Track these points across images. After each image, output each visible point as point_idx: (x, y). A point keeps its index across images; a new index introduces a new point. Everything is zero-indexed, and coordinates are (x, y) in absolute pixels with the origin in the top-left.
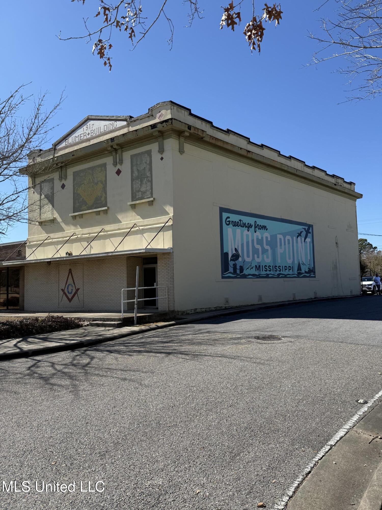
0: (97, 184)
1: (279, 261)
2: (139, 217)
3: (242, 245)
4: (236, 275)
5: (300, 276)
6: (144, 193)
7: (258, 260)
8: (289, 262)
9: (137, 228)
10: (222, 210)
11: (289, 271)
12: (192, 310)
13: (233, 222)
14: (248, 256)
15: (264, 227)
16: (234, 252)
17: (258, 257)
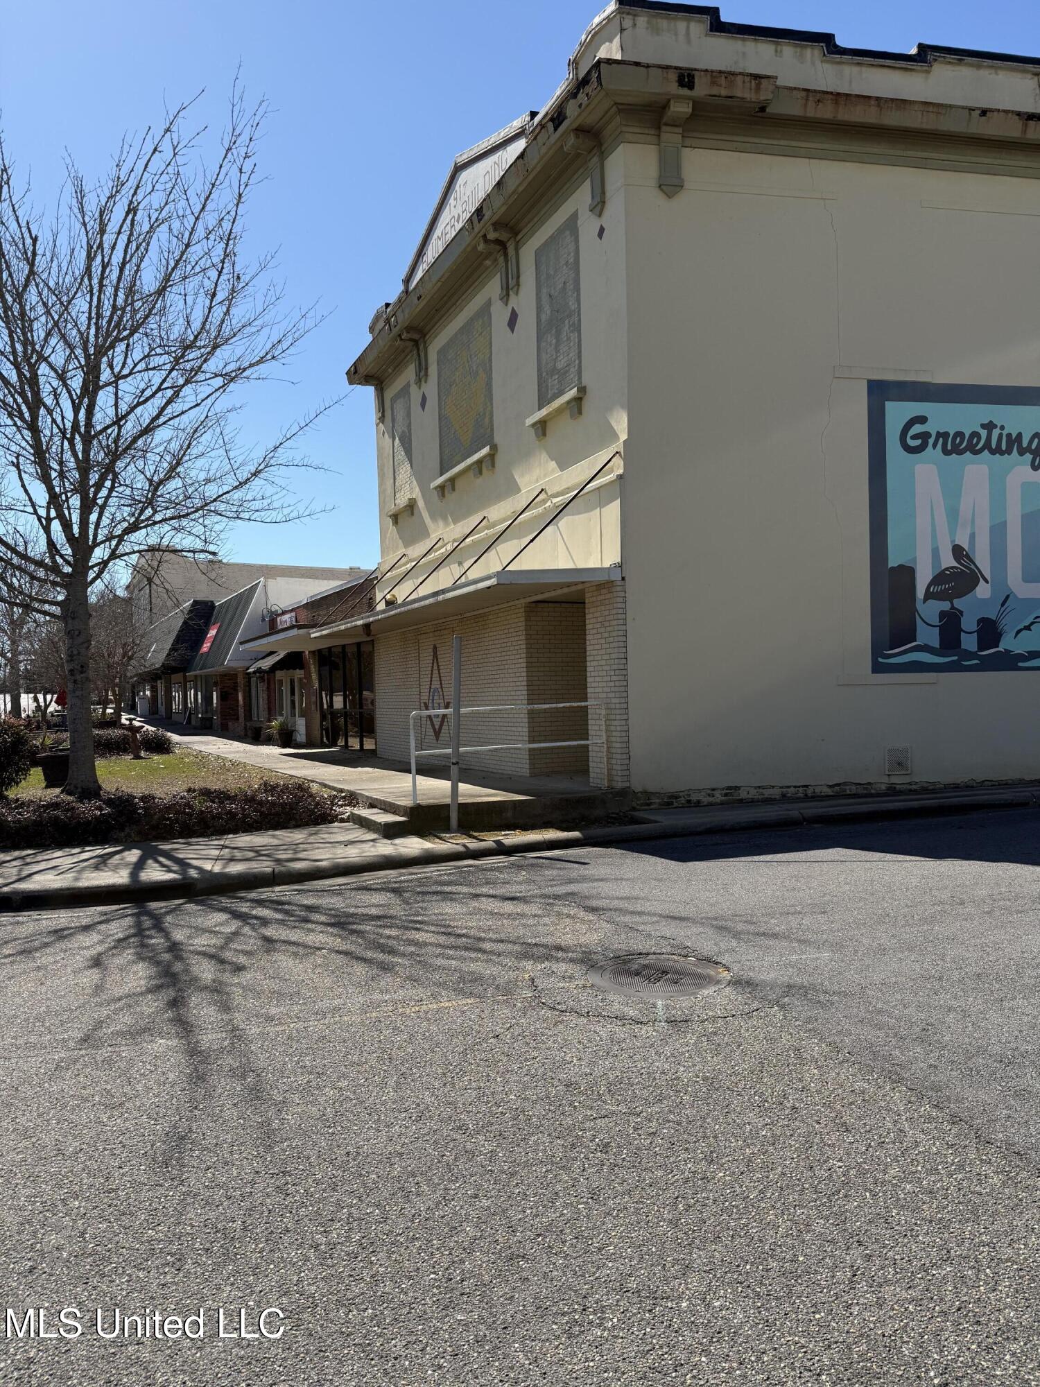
0: (476, 374)
2: (553, 464)
3: (998, 529)
4: (956, 658)
6: (563, 373)
9: (549, 504)
10: (880, 392)
12: (717, 794)
13: (943, 435)
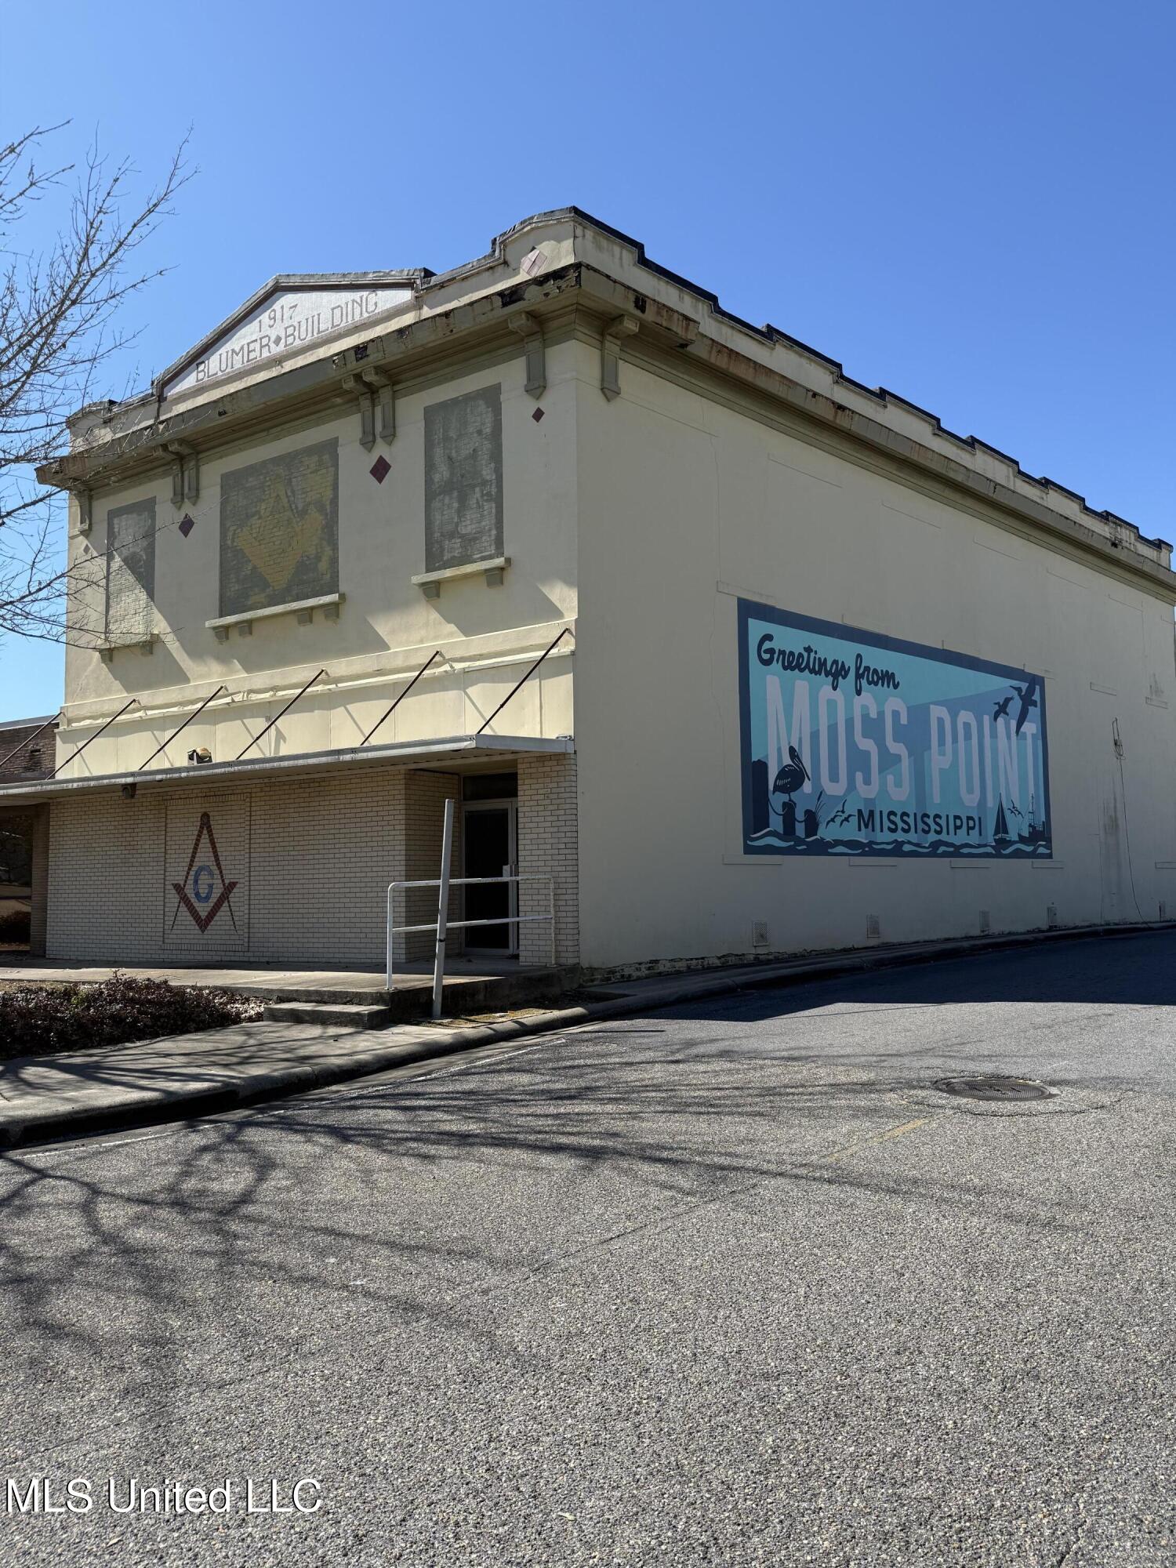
0: (303, 513)
1: (937, 799)
2: (452, 628)
3: (815, 736)
4: (792, 843)
5: (1004, 852)
6: (470, 540)
7: (866, 792)
8: (970, 801)
9: (446, 667)
10: (748, 610)
11: (968, 834)
12: (643, 966)
13: (782, 652)
14: (834, 777)
15: (887, 678)
16: (787, 760)
17: (867, 781)
